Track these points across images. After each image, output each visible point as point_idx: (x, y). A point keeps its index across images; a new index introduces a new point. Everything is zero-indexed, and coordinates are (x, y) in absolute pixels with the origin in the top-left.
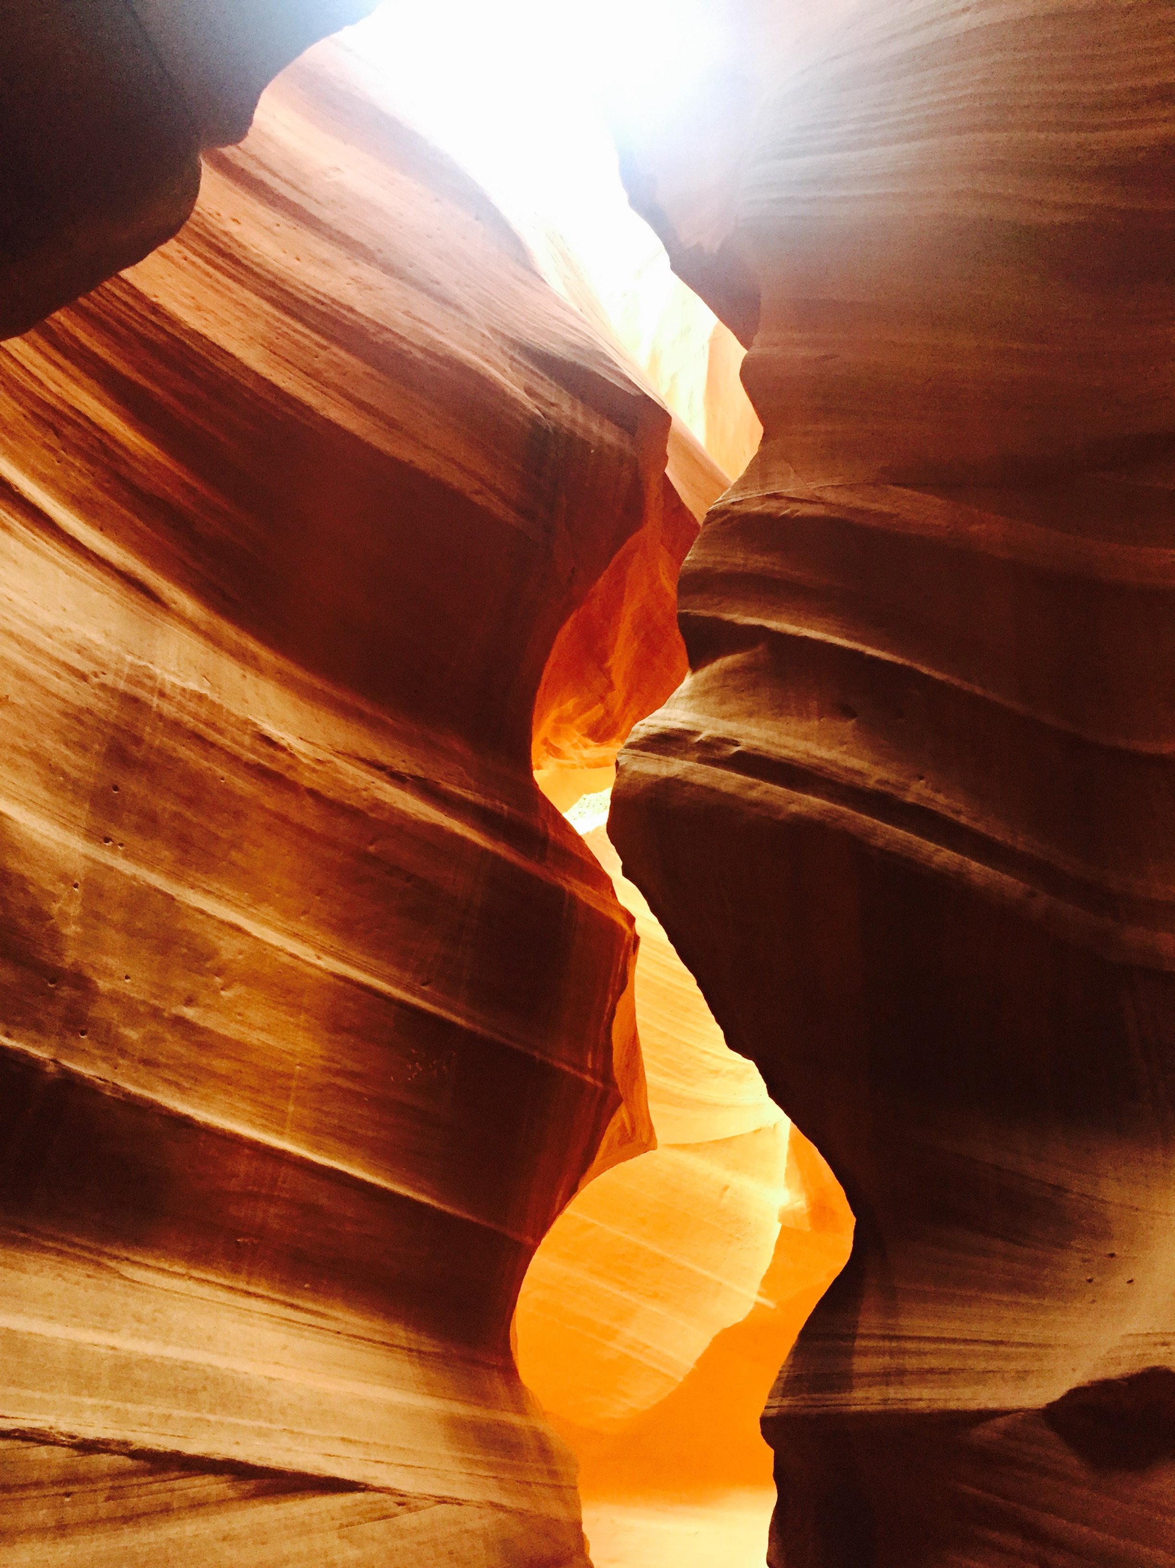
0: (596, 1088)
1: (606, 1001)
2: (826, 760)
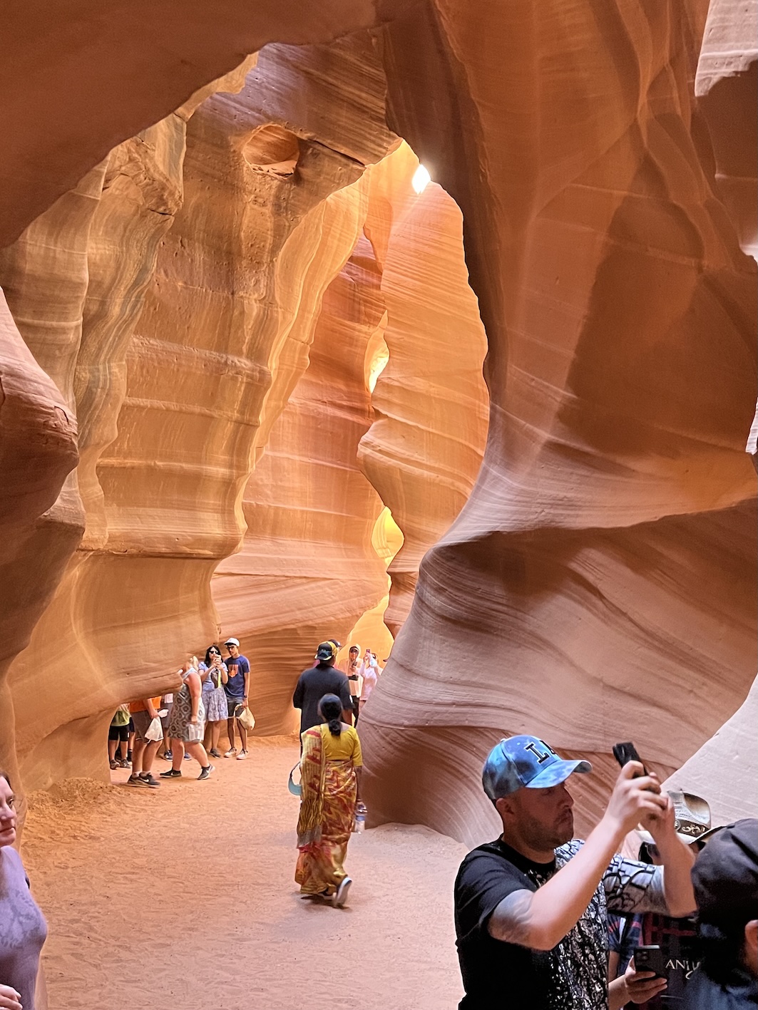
2: (398, 451)
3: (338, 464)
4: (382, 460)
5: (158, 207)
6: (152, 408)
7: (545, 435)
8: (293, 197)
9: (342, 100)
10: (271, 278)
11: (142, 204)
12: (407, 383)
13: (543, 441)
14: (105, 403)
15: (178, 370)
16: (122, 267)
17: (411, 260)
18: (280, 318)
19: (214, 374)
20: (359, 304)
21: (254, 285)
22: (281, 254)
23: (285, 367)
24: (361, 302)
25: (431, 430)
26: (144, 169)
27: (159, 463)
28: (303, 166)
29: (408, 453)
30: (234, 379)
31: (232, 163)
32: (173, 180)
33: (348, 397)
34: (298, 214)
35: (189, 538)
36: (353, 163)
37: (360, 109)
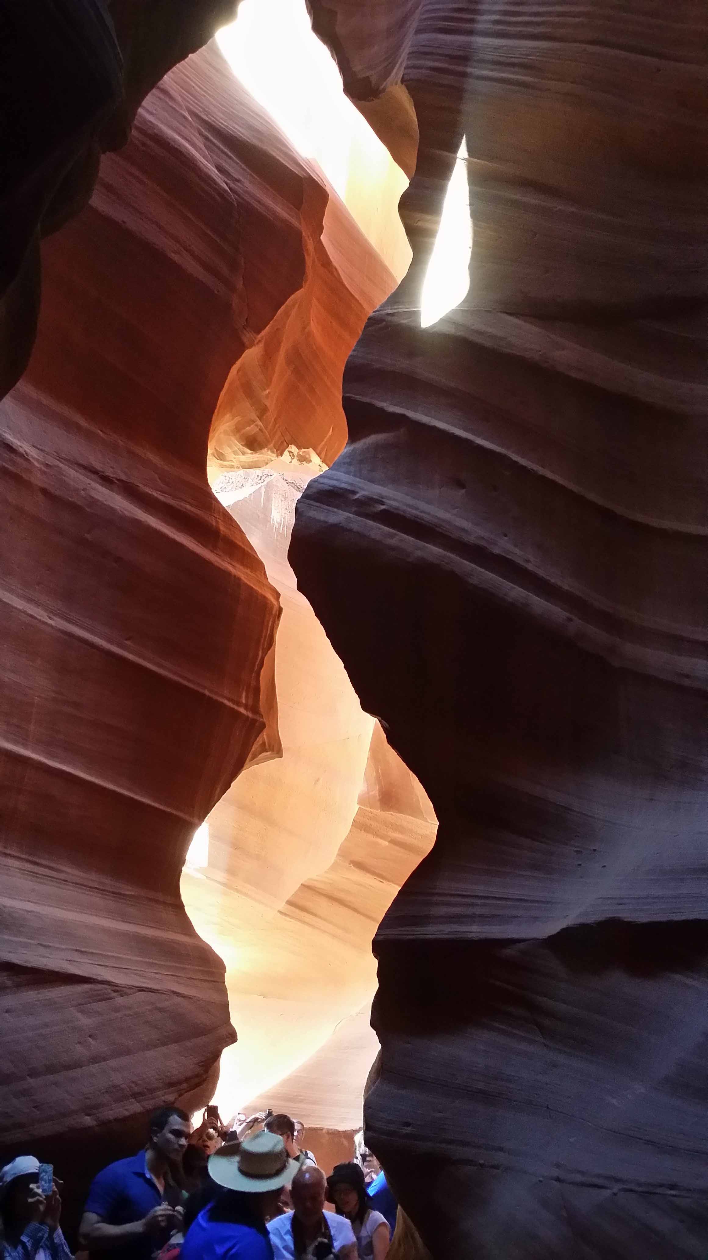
0: (248, 717)
1: (258, 655)
2: (444, 521)
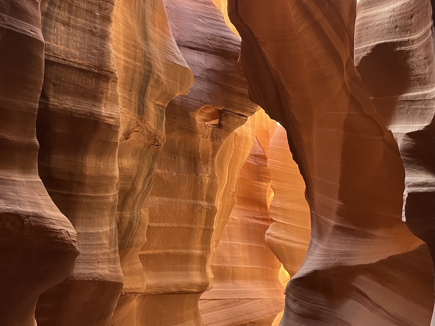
3: (259, 244)
4: (276, 241)
5: (155, 143)
6: (166, 227)
7: (333, 222)
8: (219, 133)
9: (235, 93)
10: (213, 167)
11: (147, 142)
12: (283, 205)
13: (332, 226)
14: (139, 226)
15: (176, 209)
16: (140, 169)
17: (279, 153)
18: (219, 183)
19: (192, 210)
20: (261, 174)
21: (206, 170)
22: (217, 156)
23: (226, 203)
24: (262, 173)
25: (296, 225)
26: (145, 128)
27: (170, 251)
28: (221, 120)
29: (287, 237)
30: (201, 211)
31: (192, 123)
32: (160, 132)
33: (260, 214)
34: (221, 140)
35: (186, 284)
36: (242, 117)
37: (242, 95)
